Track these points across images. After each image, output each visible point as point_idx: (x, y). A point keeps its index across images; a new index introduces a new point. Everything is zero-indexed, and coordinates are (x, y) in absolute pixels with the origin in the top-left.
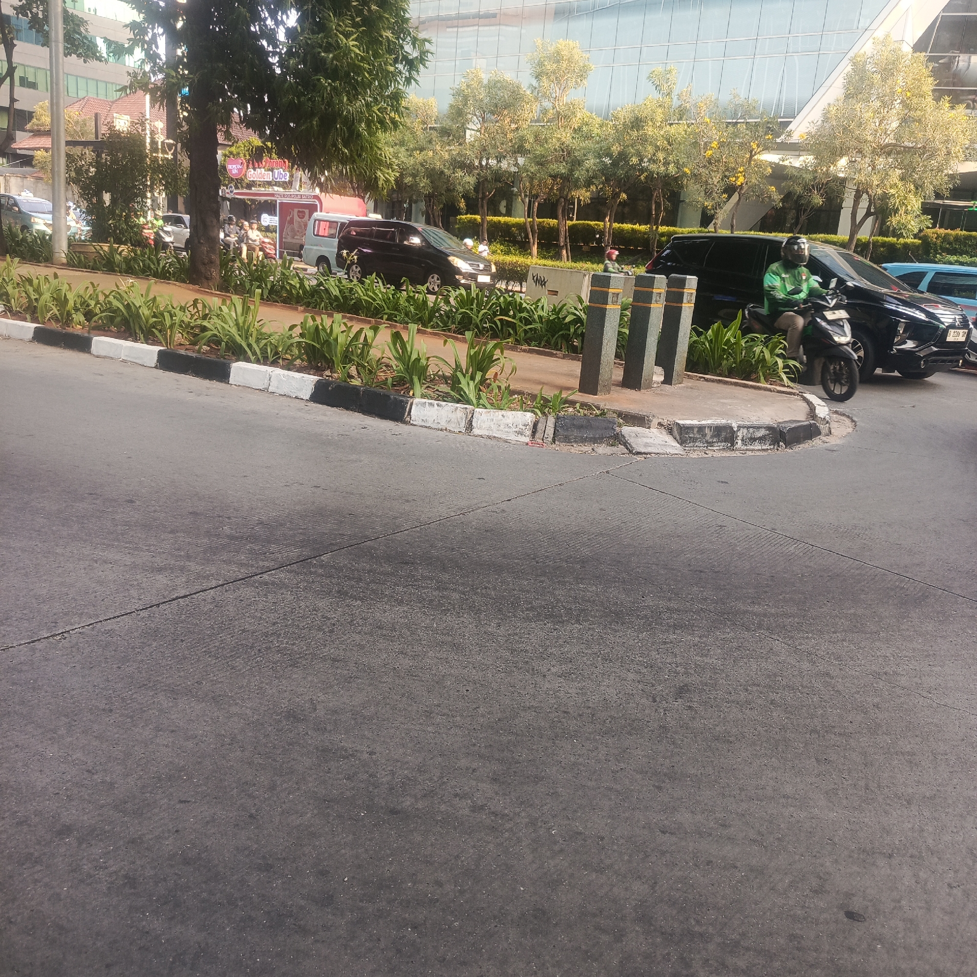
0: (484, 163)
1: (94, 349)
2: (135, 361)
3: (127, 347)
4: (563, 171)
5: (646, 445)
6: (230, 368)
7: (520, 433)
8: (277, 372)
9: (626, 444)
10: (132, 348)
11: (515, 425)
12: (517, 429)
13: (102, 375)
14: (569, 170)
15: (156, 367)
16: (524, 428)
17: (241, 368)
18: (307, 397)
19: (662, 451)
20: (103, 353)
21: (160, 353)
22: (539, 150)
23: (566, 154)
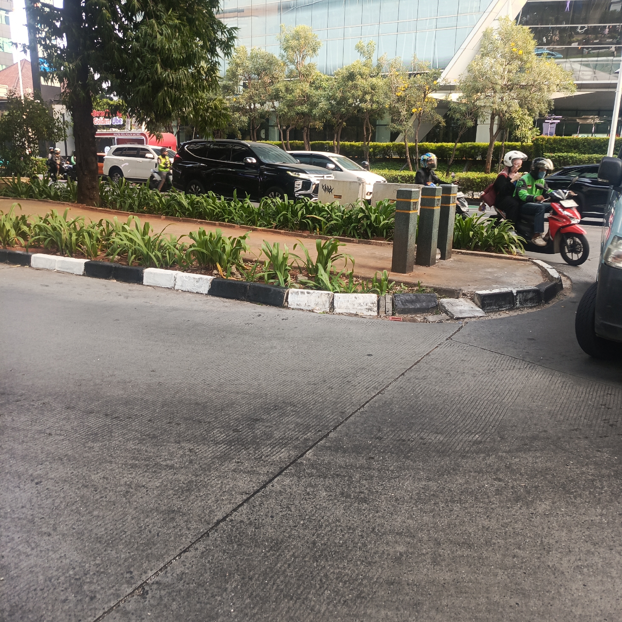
0: (252, 107)
1: (33, 263)
2: (68, 271)
3: (59, 261)
4: (306, 110)
5: (461, 312)
6: (143, 274)
7: (370, 309)
8: (179, 274)
9: (446, 312)
10: (63, 261)
11: (365, 304)
12: (367, 307)
13: (47, 286)
14: (309, 109)
15: (84, 275)
16: (372, 305)
17: (151, 273)
18: (206, 292)
19: (472, 316)
20: (41, 266)
21: (86, 264)
22: (289, 97)
23: (306, 98)
